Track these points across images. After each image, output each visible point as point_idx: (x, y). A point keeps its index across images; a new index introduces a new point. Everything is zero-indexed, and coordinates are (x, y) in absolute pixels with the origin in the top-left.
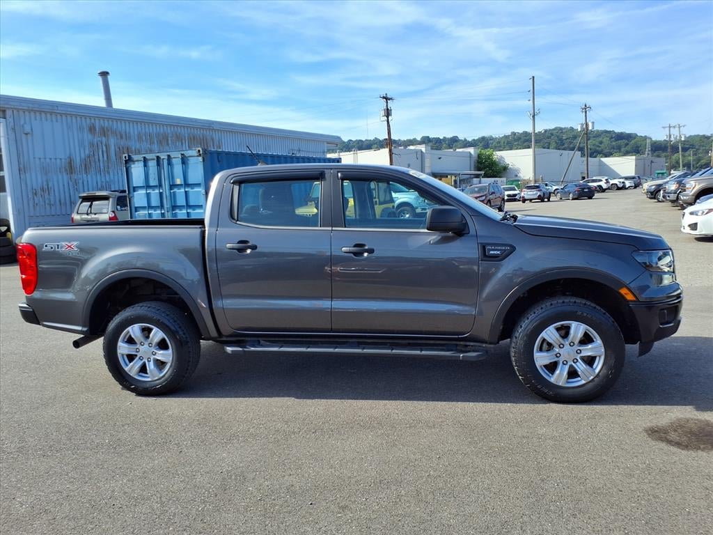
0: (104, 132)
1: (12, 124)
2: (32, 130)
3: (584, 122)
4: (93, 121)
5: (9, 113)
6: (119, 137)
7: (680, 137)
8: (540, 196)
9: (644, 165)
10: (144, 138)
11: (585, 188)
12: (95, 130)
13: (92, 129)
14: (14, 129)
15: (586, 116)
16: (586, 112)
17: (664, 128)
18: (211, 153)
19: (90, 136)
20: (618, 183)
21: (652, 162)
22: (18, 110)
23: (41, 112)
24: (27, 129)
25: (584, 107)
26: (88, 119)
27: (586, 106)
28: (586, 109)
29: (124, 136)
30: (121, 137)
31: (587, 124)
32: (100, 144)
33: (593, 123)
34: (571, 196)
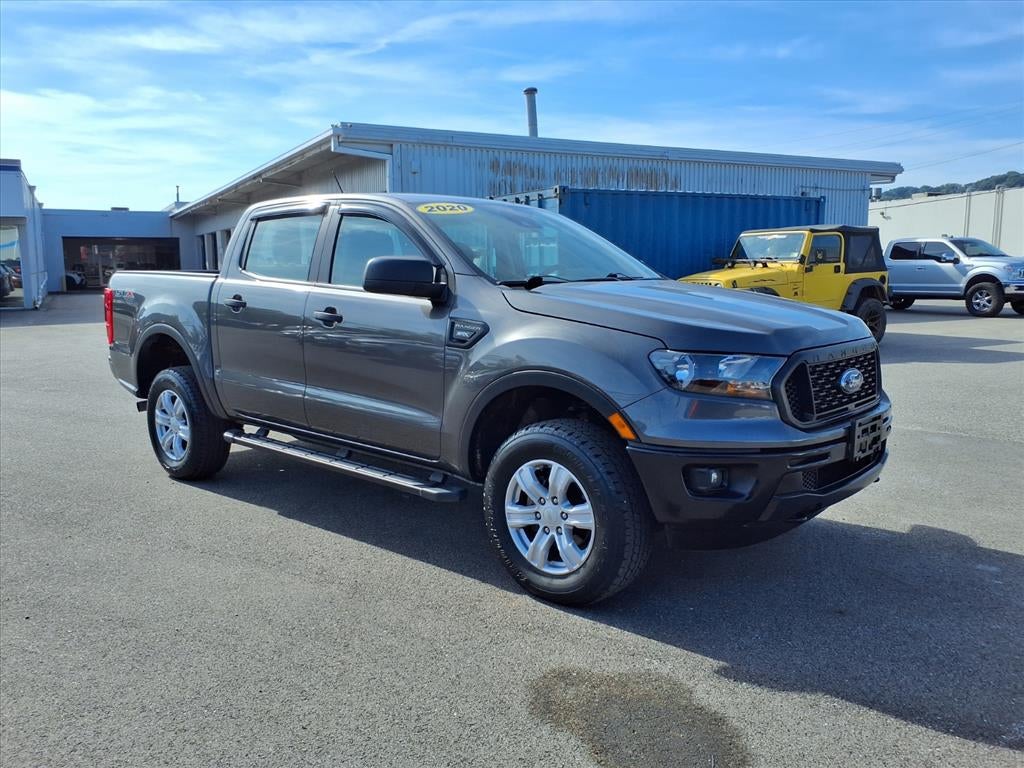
0: (510, 168)
1: (398, 161)
2: (421, 167)
4: (496, 153)
5: (396, 147)
6: (529, 175)
10: (563, 175)
12: (499, 166)
13: (495, 165)
14: (400, 167)
18: (574, 193)
19: (491, 174)
22: (407, 144)
23: (432, 145)
24: (415, 167)
26: (491, 152)
29: (536, 174)
30: (533, 176)
32: (503, 184)
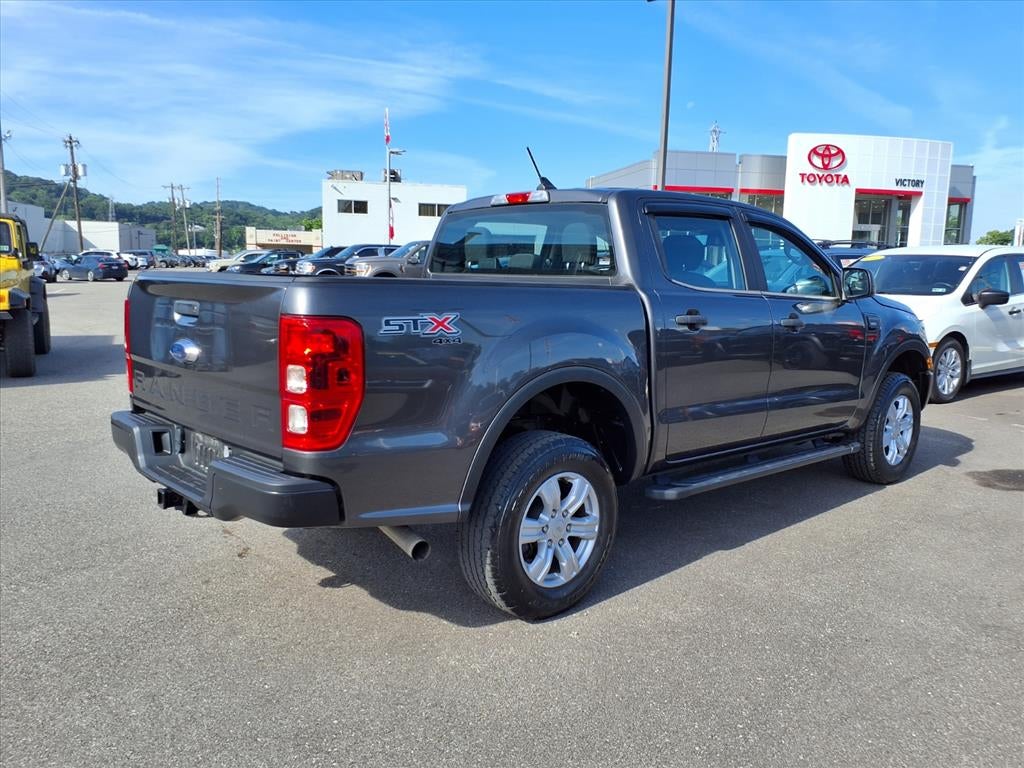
3: (70, 162)
7: (184, 202)
8: (45, 273)
9: (131, 236)
11: (113, 265)
15: (72, 153)
16: (72, 148)
17: (165, 187)
20: (129, 260)
21: (139, 233)
25: (68, 139)
27: (71, 138)
28: (71, 143)
31: (75, 168)
33: (84, 166)
34: (91, 275)
